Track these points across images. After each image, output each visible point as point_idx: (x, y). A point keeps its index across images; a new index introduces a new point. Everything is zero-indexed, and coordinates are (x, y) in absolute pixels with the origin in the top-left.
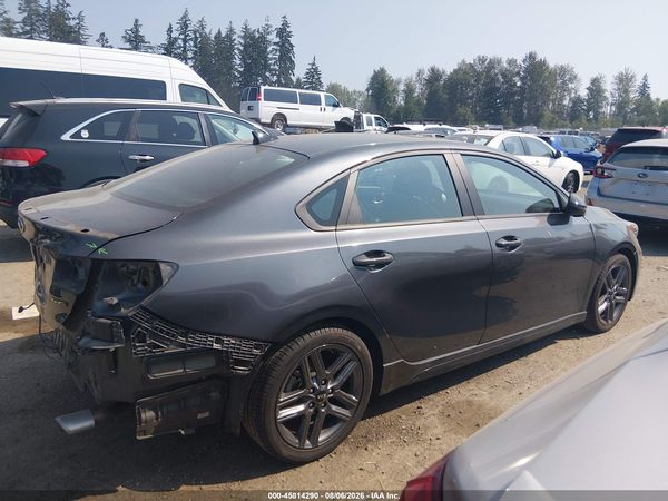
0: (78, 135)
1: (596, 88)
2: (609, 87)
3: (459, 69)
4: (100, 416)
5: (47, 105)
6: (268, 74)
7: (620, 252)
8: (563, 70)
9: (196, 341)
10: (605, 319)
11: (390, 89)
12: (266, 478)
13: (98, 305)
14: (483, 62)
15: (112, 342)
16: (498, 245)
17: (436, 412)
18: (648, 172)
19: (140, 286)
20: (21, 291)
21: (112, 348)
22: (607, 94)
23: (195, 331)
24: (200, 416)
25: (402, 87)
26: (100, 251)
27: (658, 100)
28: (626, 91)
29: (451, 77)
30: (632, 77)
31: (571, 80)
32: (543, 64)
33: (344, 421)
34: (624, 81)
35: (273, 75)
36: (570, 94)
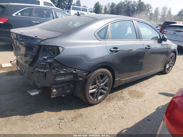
0: (17, 14)
1: (157, 11)
2: (160, 11)
3: (120, 3)
4: (40, 91)
5: (8, 5)
6: (65, 2)
7: (173, 52)
8: (148, 5)
9: (69, 70)
10: (168, 70)
11: (100, 8)
12: (85, 108)
13: (40, 59)
14: (127, 2)
15: (45, 69)
16: (146, 48)
17: (127, 93)
18: (176, 32)
19: (52, 54)
20: (3, 59)
21: (45, 71)
22: (160, 13)
23: (69, 67)
24: (67, 92)
25: (103, 8)
26: (41, 42)
27: (173, 15)
28: (165, 12)
29: (117, 6)
30: (167, 8)
31: (150, 8)
32: (143, 3)
33: (104, 94)
34: (164, 9)
35: (66, 2)
36: (150, 12)
